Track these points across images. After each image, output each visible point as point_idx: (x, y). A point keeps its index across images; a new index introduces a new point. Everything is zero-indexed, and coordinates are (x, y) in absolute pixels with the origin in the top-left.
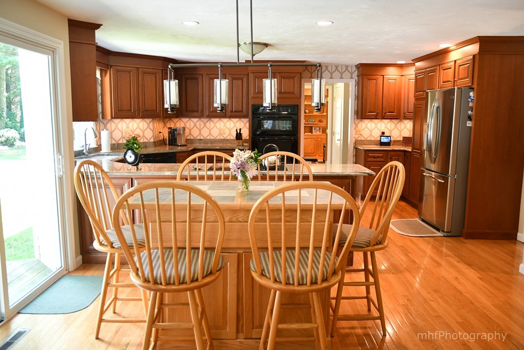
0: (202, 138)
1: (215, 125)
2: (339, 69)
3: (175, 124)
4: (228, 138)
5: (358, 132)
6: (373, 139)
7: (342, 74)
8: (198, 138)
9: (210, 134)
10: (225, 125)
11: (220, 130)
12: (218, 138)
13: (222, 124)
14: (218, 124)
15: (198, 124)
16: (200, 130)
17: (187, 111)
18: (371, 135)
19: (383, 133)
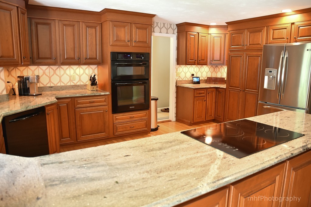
0: (52, 85)
1: (65, 72)
2: (166, 25)
3: (22, 72)
4: (78, 84)
5: (178, 74)
6: (186, 79)
7: (167, 30)
8: (49, 85)
9: (60, 81)
10: (75, 72)
11: (70, 77)
12: (69, 84)
13: (72, 71)
14: (68, 72)
15: (47, 71)
16: (50, 78)
17: (39, 58)
18: (185, 76)
19: (193, 75)
